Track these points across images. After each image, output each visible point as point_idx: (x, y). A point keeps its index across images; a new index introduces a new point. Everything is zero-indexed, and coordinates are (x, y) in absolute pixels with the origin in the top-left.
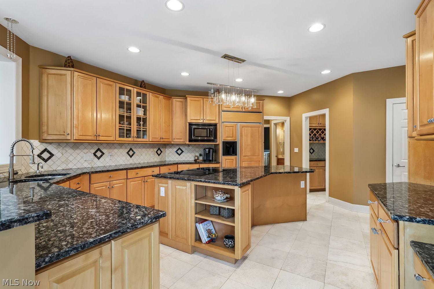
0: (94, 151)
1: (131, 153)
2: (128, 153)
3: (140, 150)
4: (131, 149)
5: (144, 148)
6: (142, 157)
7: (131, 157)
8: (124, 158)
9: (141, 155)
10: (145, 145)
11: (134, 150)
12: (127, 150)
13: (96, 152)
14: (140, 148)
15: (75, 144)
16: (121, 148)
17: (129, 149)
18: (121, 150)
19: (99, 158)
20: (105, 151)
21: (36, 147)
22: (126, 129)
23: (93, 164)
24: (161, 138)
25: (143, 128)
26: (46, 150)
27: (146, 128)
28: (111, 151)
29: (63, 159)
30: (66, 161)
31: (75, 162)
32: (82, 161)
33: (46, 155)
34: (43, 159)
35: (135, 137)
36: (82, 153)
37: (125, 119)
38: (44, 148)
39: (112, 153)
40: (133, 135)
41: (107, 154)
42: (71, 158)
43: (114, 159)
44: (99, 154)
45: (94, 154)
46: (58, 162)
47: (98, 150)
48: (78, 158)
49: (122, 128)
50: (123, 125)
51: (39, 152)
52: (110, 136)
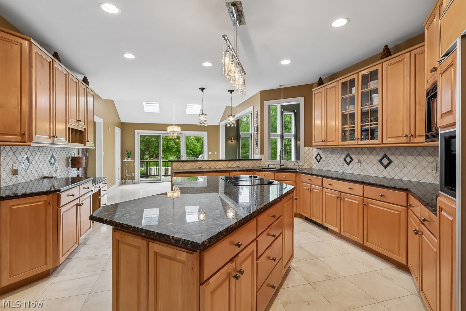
0: (344, 156)
1: (385, 162)
2: (380, 161)
3: (401, 158)
4: (385, 156)
5: (410, 154)
6: (405, 171)
7: (385, 167)
8: (375, 168)
9: (405, 167)
10: (413, 149)
11: (392, 158)
12: (379, 157)
13: (346, 157)
14: (401, 154)
16: (371, 153)
17: (382, 156)
18: (371, 157)
19: (348, 164)
20: (353, 156)
21: (315, 152)
22: (349, 130)
23: (344, 169)
24: (406, 136)
25: (371, 125)
26: (318, 154)
27: (377, 124)
28: (359, 157)
29: (326, 162)
30: (328, 164)
31: (332, 165)
32: (336, 165)
33: (318, 158)
34: (317, 161)
35: (358, 139)
36: (336, 158)
37: (347, 118)
38: (318, 153)
39: (361, 159)
40: (356, 137)
41: (355, 161)
42: (330, 161)
43: (362, 168)
44: (348, 159)
45: (345, 160)
46: (324, 164)
47: (348, 155)
48: (334, 162)
49: (345, 129)
50: (346, 126)
51: (316, 155)
52: (334, 141)
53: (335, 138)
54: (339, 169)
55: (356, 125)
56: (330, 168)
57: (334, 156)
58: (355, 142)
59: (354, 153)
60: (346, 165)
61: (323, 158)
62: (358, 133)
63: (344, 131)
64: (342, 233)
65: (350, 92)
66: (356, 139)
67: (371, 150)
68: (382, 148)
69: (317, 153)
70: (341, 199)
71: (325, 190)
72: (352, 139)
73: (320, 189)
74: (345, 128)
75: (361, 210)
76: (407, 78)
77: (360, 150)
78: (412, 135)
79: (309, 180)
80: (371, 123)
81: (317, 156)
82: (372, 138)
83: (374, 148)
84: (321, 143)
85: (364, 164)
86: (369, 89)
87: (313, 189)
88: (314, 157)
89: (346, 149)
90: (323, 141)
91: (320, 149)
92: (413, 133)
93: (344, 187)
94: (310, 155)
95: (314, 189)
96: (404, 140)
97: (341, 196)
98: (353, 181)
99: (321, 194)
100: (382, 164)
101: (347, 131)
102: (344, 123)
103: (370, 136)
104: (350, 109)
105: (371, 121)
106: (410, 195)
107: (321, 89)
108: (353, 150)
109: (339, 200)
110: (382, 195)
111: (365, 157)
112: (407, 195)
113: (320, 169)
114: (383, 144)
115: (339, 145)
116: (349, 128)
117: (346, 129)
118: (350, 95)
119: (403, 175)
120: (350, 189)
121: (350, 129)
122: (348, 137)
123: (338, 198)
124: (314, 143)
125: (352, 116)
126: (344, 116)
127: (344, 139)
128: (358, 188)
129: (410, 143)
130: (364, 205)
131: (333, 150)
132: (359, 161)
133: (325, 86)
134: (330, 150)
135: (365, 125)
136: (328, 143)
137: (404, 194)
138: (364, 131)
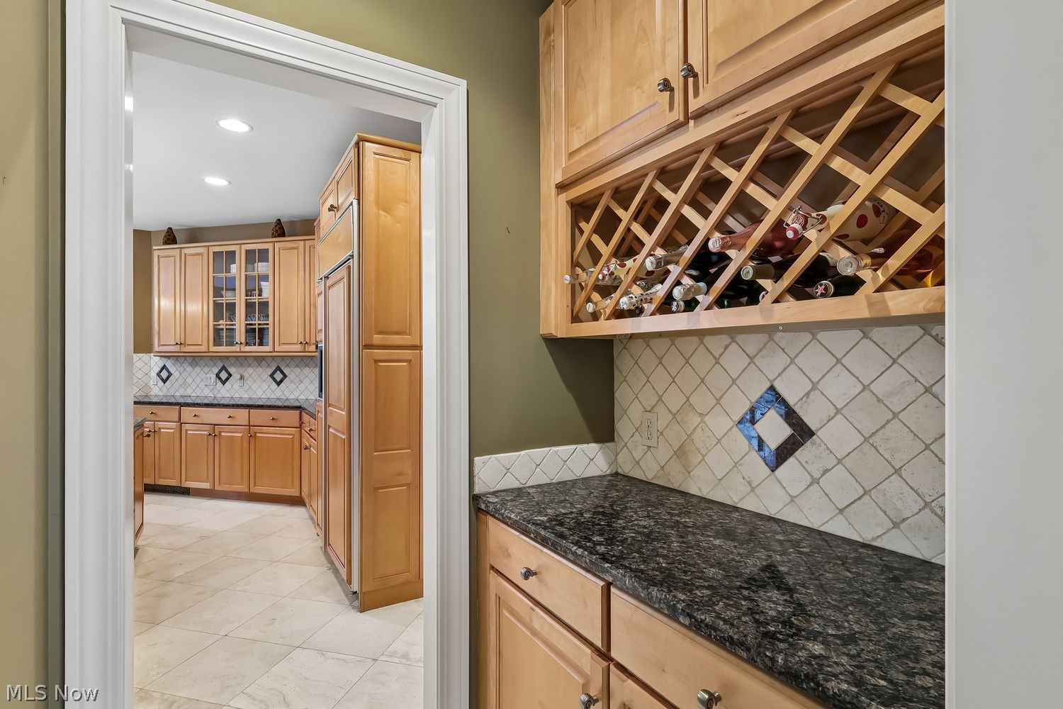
0: (216, 370)
1: (278, 376)
2: (272, 376)
3: (297, 370)
4: (278, 369)
6: (302, 387)
7: (279, 383)
8: (265, 386)
9: (301, 382)
11: (286, 371)
12: (270, 371)
13: (220, 371)
14: (297, 366)
15: (194, 359)
16: (259, 365)
17: (274, 369)
18: (260, 370)
19: (224, 383)
20: (232, 370)
21: (155, 363)
22: (226, 329)
23: (216, 392)
24: (301, 343)
25: (259, 324)
26: (164, 367)
27: (268, 324)
28: (241, 370)
29: (181, 381)
30: (185, 384)
31: (194, 386)
32: (202, 386)
33: (164, 374)
34: (162, 380)
35: (241, 343)
36: (202, 373)
37: (224, 310)
38: (163, 365)
39: (246, 374)
40: (237, 340)
41: (236, 376)
42: (189, 380)
43: (246, 387)
44: (224, 375)
45: (218, 376)
46: (176, 385)
47: (224, 368)
48: (198, 380)
49: (219, 327)
50: (221, 322)
51: (159, 369)
52: (201, 345)
53: (201, 339)
54: (207, 392)
55: (237, 322)
56: (189, 392)
57: (198, 369)
58: (237, 348)
59: (232, 365)
60: (219, 384)
61: (176, 374)
62: (240, 335)
63: (217, 331)
64: (217, 488)
65: (228, 270)
66: (237, 343)
67: (260, 360)
68: (273, 357)
69: (161, 366)
70: (215, 435)
71: (185, 427)
72: (231, 343)
73: (174, 427)
74: (219, 325)
75: (246, 445)
76: (301, 272)
77: (242, 360)
78: (306, 343)
79: (152, 413)
80: (259, 322)
81: (161, 371)
82: (261, 344)
83: (263, 358)
84: (173, 347)
85: (249, 382)
86: (255, 273)
87: (160, 428)
88: (154, 374)
89: (221, 358)
90: (177, 344)
91: (169, 357)
92: (308, 340)
93: (219, 416)
94: (146, 369)
95: (163, 428)
96: (298, 347)
97: (214, 432)
98: (234, 406)
99: (178, 434)
100: (274, 380)
101: (223, 329)
102: (218, 316)
103: (257, 341)
104: (227, 298)
105: (259, 319)
106: (303, 413)
107: (173, 250)
108: (232, 360)
109: (211, 439)
110: (273, 419)
111: (250, 370)
112: (301, 413)
113: (169, 394)
114: (274, 352)
115: (209, 352)
116: (226, 325)
117: (221, 327)
118: (228, 275)
119: (299, 393)
120: (230, 417)
121: (228, 327)
122: (224, 340)
123: (210, 435)
124: (159, 346)
125: (231, 307)
126: (217, 306)
127: (218, 341)
128: (242, 415)
129: (305, 352)
130: (251, 436)
131: (195, 359)
132: (242, 378)
133: (183, 248)
134: (190, 360)
135: (251, 324)
136: (187, 347)
137: (297, 412)
138: (250, 331)
